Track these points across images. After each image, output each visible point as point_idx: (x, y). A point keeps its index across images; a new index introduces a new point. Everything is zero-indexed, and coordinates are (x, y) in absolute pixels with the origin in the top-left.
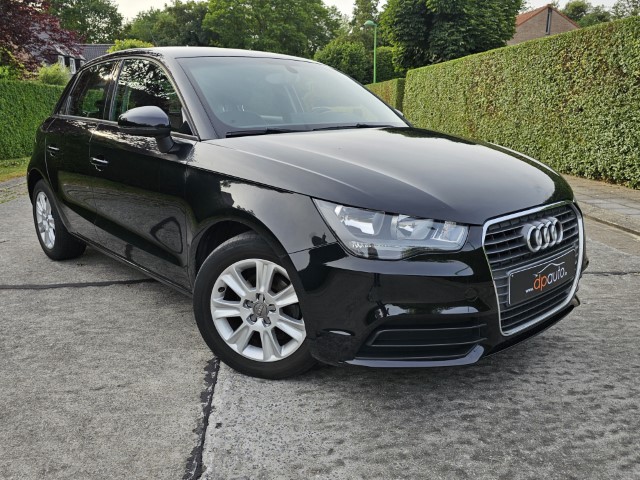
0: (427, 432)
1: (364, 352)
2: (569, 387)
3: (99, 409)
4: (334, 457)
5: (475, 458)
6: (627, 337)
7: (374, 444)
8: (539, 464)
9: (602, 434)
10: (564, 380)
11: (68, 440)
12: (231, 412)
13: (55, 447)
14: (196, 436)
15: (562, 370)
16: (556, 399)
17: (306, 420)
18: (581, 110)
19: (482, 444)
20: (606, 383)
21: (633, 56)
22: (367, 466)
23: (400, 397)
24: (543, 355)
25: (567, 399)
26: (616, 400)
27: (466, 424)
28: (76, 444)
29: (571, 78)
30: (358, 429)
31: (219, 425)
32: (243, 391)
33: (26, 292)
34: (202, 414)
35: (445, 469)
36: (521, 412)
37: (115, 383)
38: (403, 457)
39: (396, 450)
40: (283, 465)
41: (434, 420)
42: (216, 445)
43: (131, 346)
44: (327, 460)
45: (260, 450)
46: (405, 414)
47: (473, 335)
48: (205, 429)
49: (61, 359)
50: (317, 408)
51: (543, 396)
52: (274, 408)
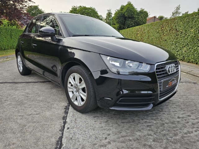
0: (137, 131)
1: (115, 105)
2: (178, 116)
3: (29, 122)
4: (107, 140)
5: (154, 141)
6: (190, 100)
7: (120, 135)
8: (175, 143)
9: (192, 132)
10: (175, 114)
11: (16, 133)
12: (72, 124)
13: (11, 136)
14: (60, 132)
15: (174, 110)
16: (175, 120)
17: (97, 126)
18: (166, 40)
19: (155, 136)
20: (188, 115)
21: (180, 26)
22: (118, 144)
23: (126, 119)
24: (167, 106)
25: (178, 120)
26: (193, 120)
27: (149, 128)
28: (19, 135)
29: (163, 32)
30: (114, 130)
31: (68, 128)
32: (76, 116)
33: (12, 84)
34: (63, 124)
35: (145, 145)
36: (165, 124)
37: (35, 113)
38: (130, 140)
39: (127, 138)
40: (90, 144)
41: (138, 127)
42: (67, 136)
43: (42, 101)
44: (105, 142)
45: (82, 138)
46: (129, 125)
47: (150, 100)
48: (63, 130)
49: (19, 105)
50: (100, 122)
51: (170, 119)
52: (86, 122)
